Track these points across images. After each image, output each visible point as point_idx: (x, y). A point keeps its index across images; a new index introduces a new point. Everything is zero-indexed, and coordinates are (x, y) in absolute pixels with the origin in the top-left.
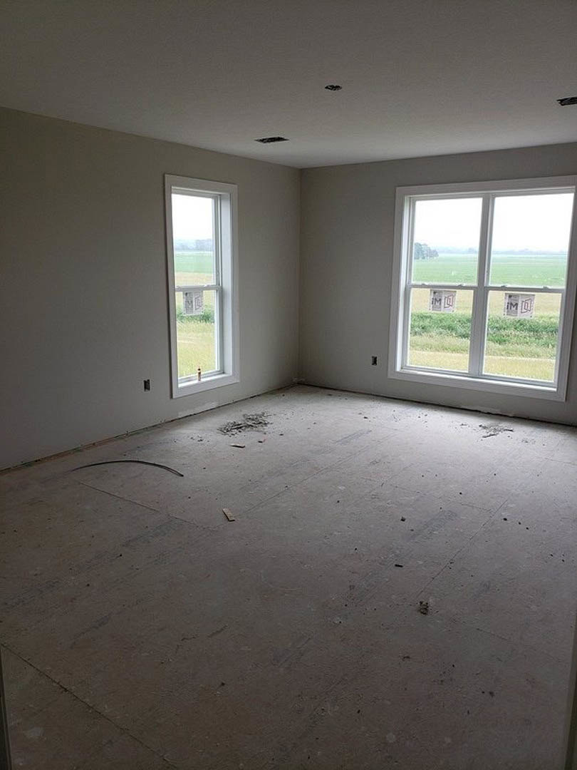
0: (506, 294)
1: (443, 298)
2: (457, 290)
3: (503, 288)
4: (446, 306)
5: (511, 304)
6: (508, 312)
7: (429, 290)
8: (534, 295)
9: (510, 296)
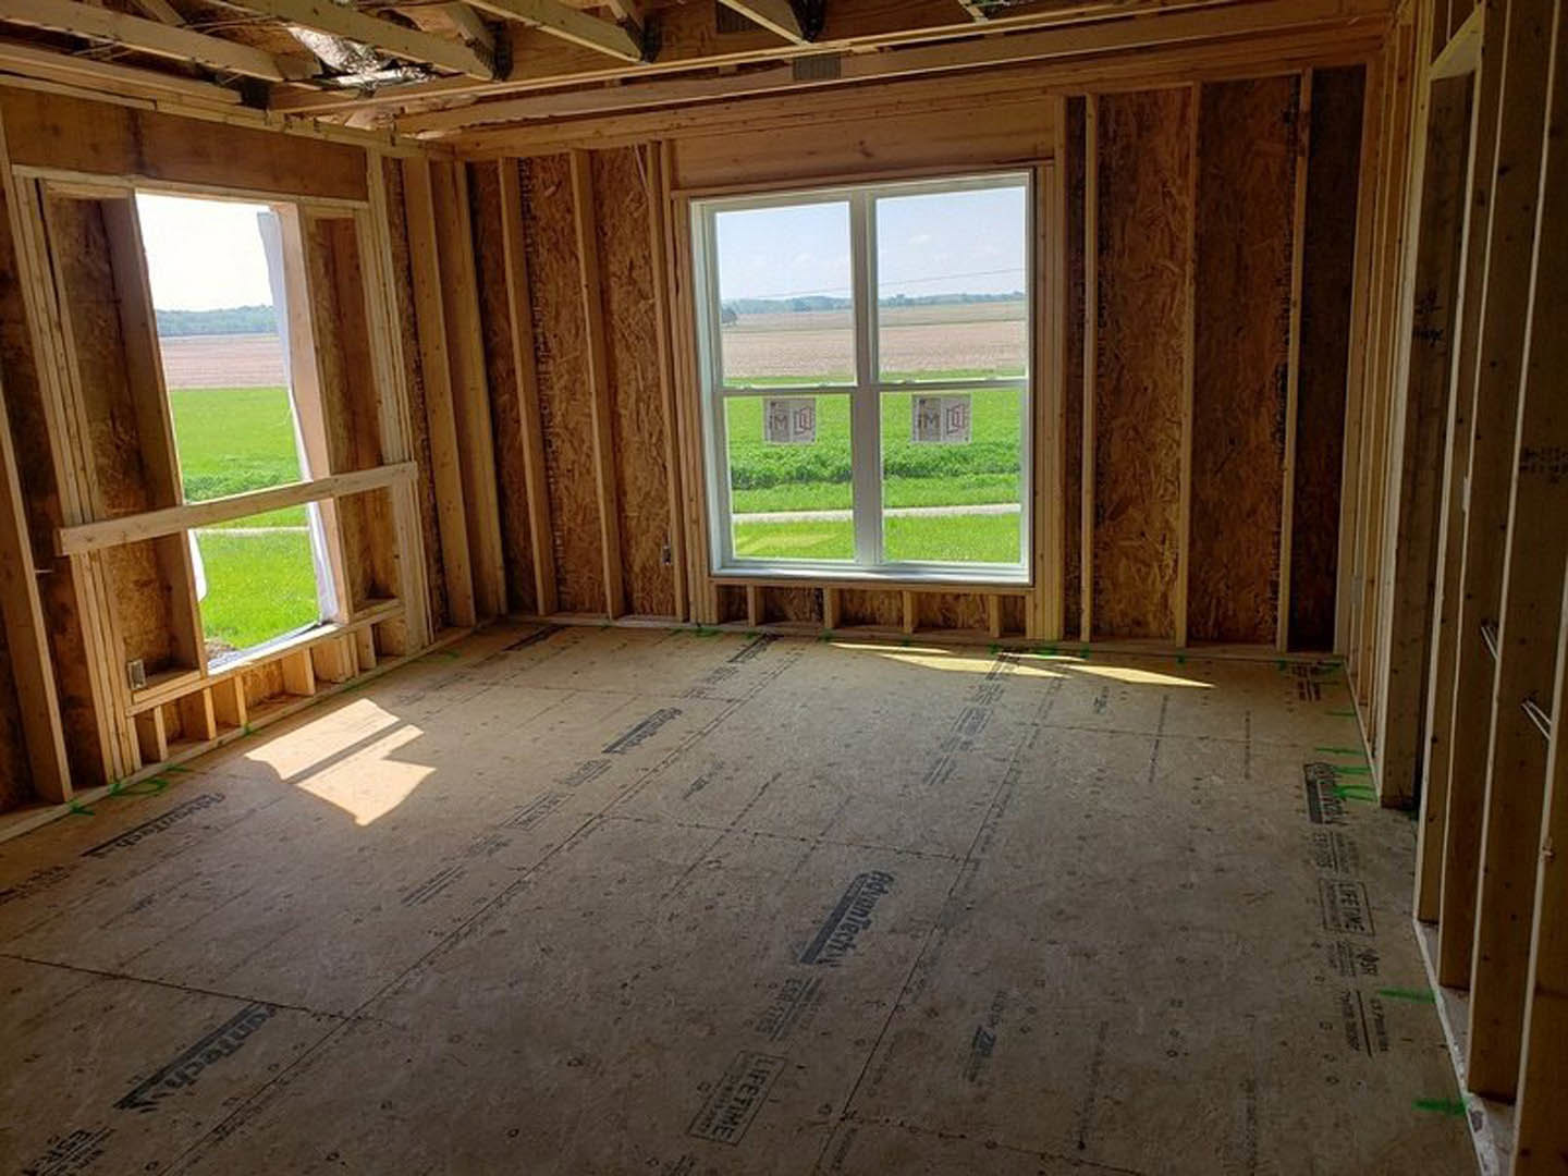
0: (914, 396)
1: (791, 415)
2: (817, 396)
3: (907, 386)
4: (799, 429)
5: (926, 417)
6: (921, 433)
7: (760, 398)
8: (968, 396)
9: (923, 402)
